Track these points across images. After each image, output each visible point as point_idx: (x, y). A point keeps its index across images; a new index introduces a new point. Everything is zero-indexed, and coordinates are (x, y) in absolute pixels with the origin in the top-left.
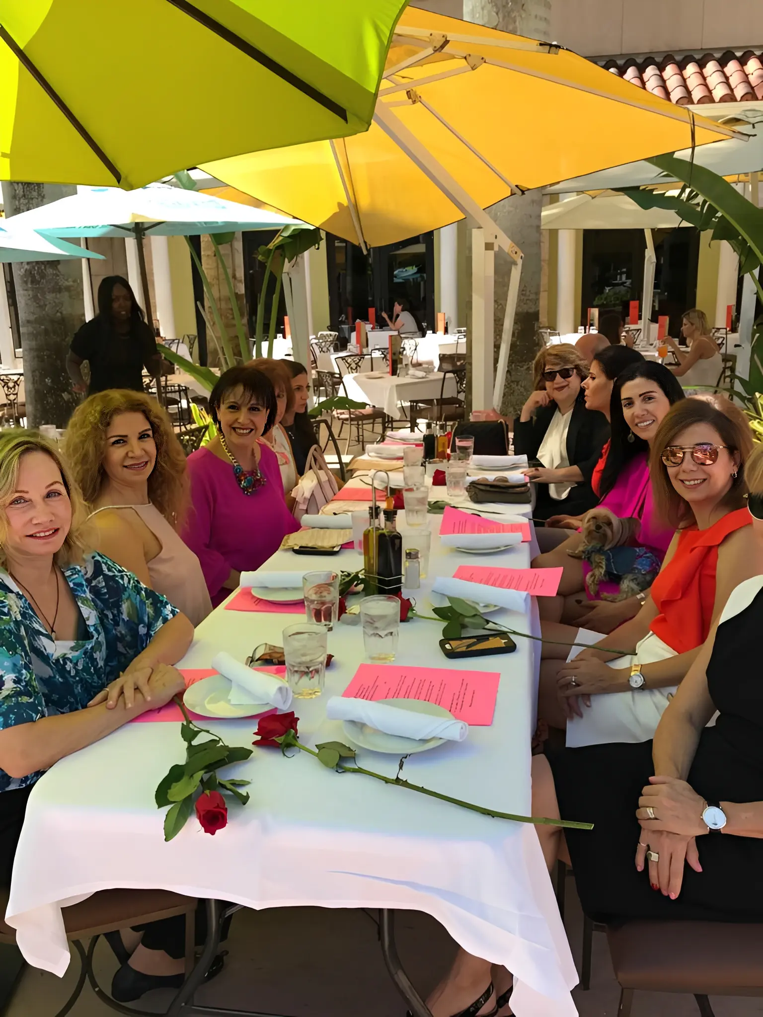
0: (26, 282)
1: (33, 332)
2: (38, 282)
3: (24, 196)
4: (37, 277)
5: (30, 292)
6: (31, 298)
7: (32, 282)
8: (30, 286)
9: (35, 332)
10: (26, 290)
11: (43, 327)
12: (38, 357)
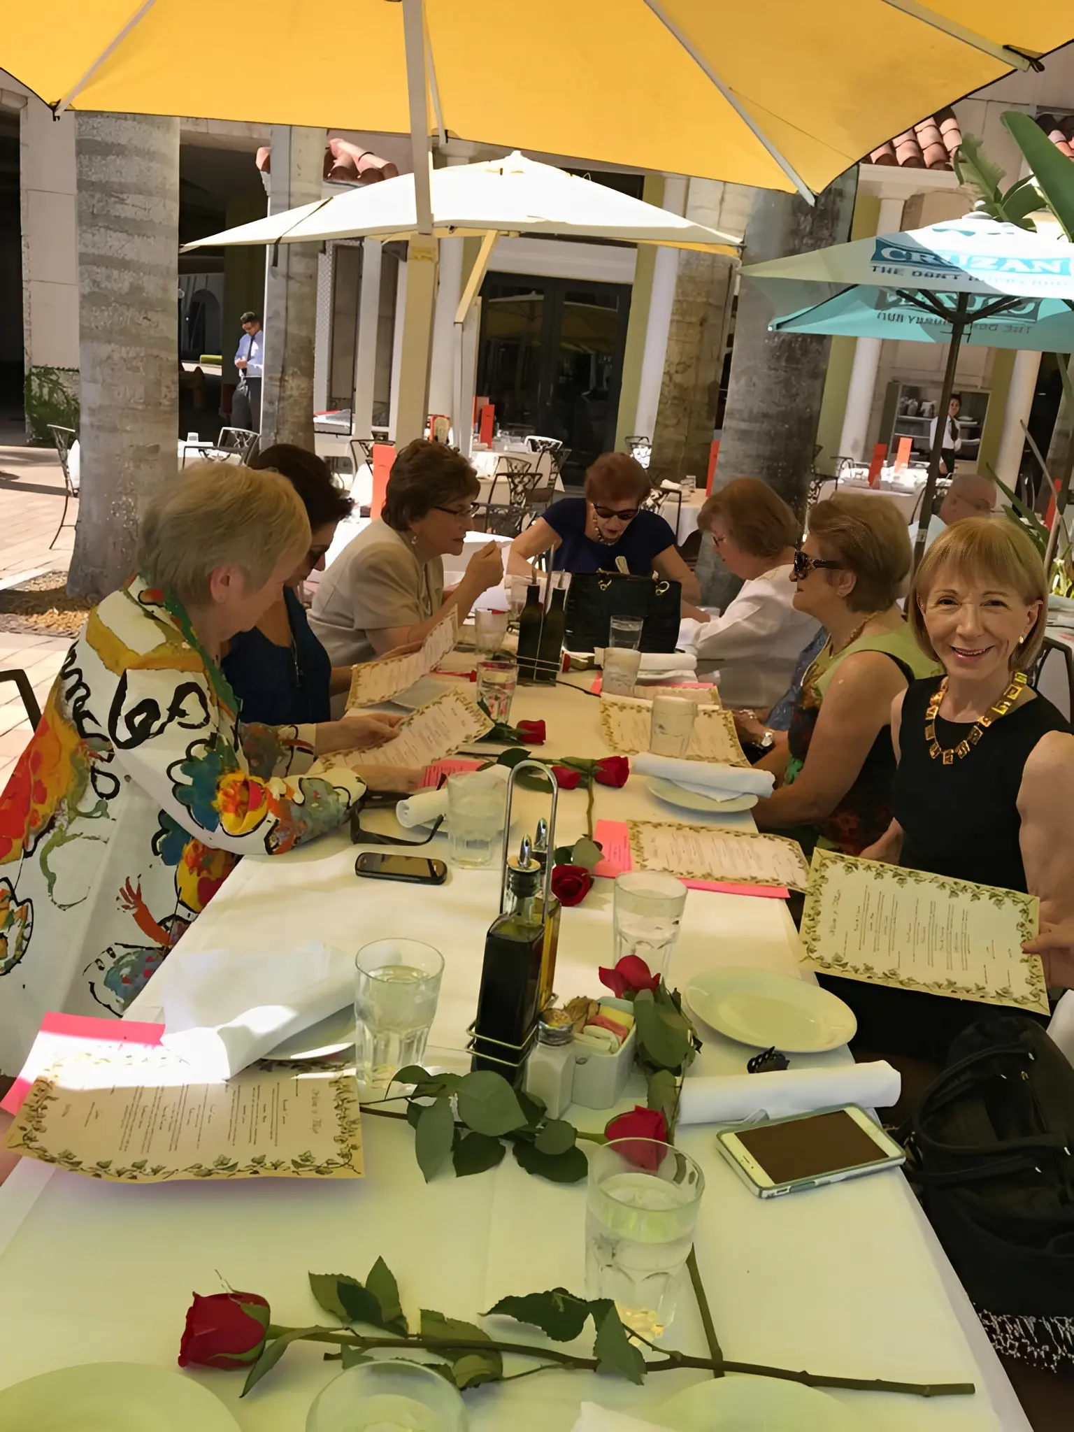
0: (778, 358)
1: (770, 431)
2: (798, 361)
3: (811, 233)
4: (798, 353)
5: (782, 374)
6: (780, 382)
7: (788, 360)
8: (784, 364)
9: (773, 432)
10: (776, 369)
11: (787, 426)
12: (769, 468)
